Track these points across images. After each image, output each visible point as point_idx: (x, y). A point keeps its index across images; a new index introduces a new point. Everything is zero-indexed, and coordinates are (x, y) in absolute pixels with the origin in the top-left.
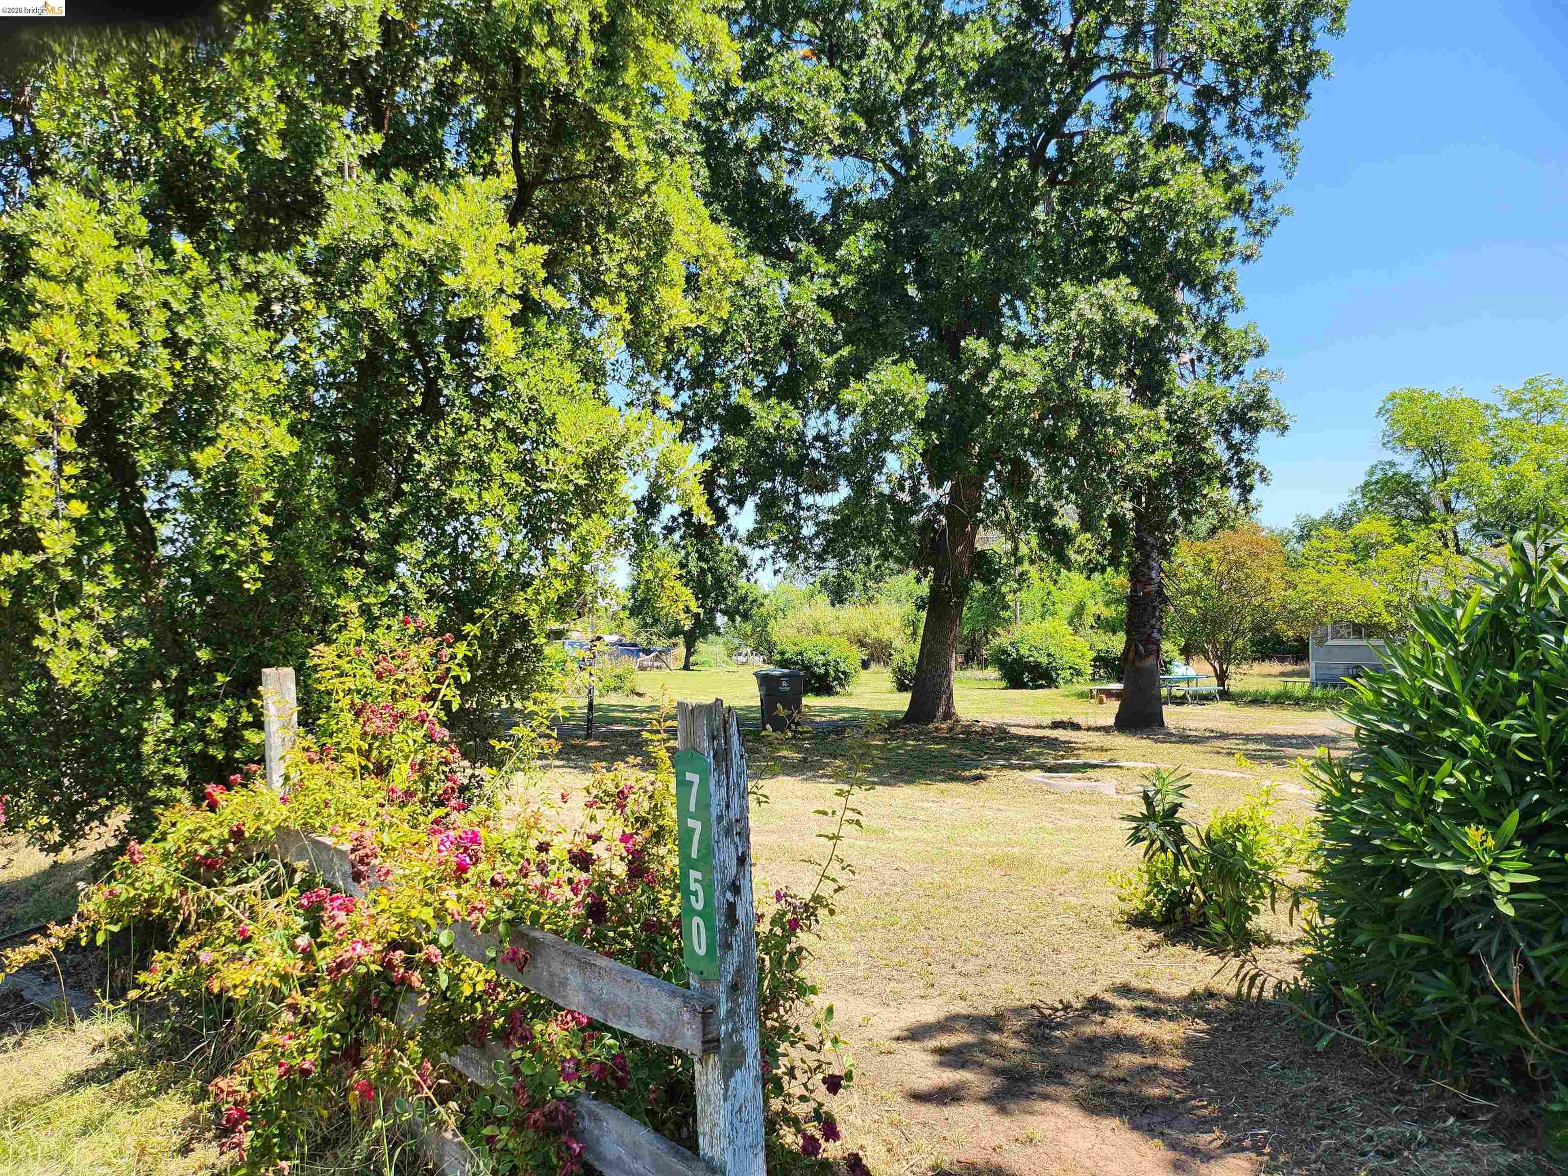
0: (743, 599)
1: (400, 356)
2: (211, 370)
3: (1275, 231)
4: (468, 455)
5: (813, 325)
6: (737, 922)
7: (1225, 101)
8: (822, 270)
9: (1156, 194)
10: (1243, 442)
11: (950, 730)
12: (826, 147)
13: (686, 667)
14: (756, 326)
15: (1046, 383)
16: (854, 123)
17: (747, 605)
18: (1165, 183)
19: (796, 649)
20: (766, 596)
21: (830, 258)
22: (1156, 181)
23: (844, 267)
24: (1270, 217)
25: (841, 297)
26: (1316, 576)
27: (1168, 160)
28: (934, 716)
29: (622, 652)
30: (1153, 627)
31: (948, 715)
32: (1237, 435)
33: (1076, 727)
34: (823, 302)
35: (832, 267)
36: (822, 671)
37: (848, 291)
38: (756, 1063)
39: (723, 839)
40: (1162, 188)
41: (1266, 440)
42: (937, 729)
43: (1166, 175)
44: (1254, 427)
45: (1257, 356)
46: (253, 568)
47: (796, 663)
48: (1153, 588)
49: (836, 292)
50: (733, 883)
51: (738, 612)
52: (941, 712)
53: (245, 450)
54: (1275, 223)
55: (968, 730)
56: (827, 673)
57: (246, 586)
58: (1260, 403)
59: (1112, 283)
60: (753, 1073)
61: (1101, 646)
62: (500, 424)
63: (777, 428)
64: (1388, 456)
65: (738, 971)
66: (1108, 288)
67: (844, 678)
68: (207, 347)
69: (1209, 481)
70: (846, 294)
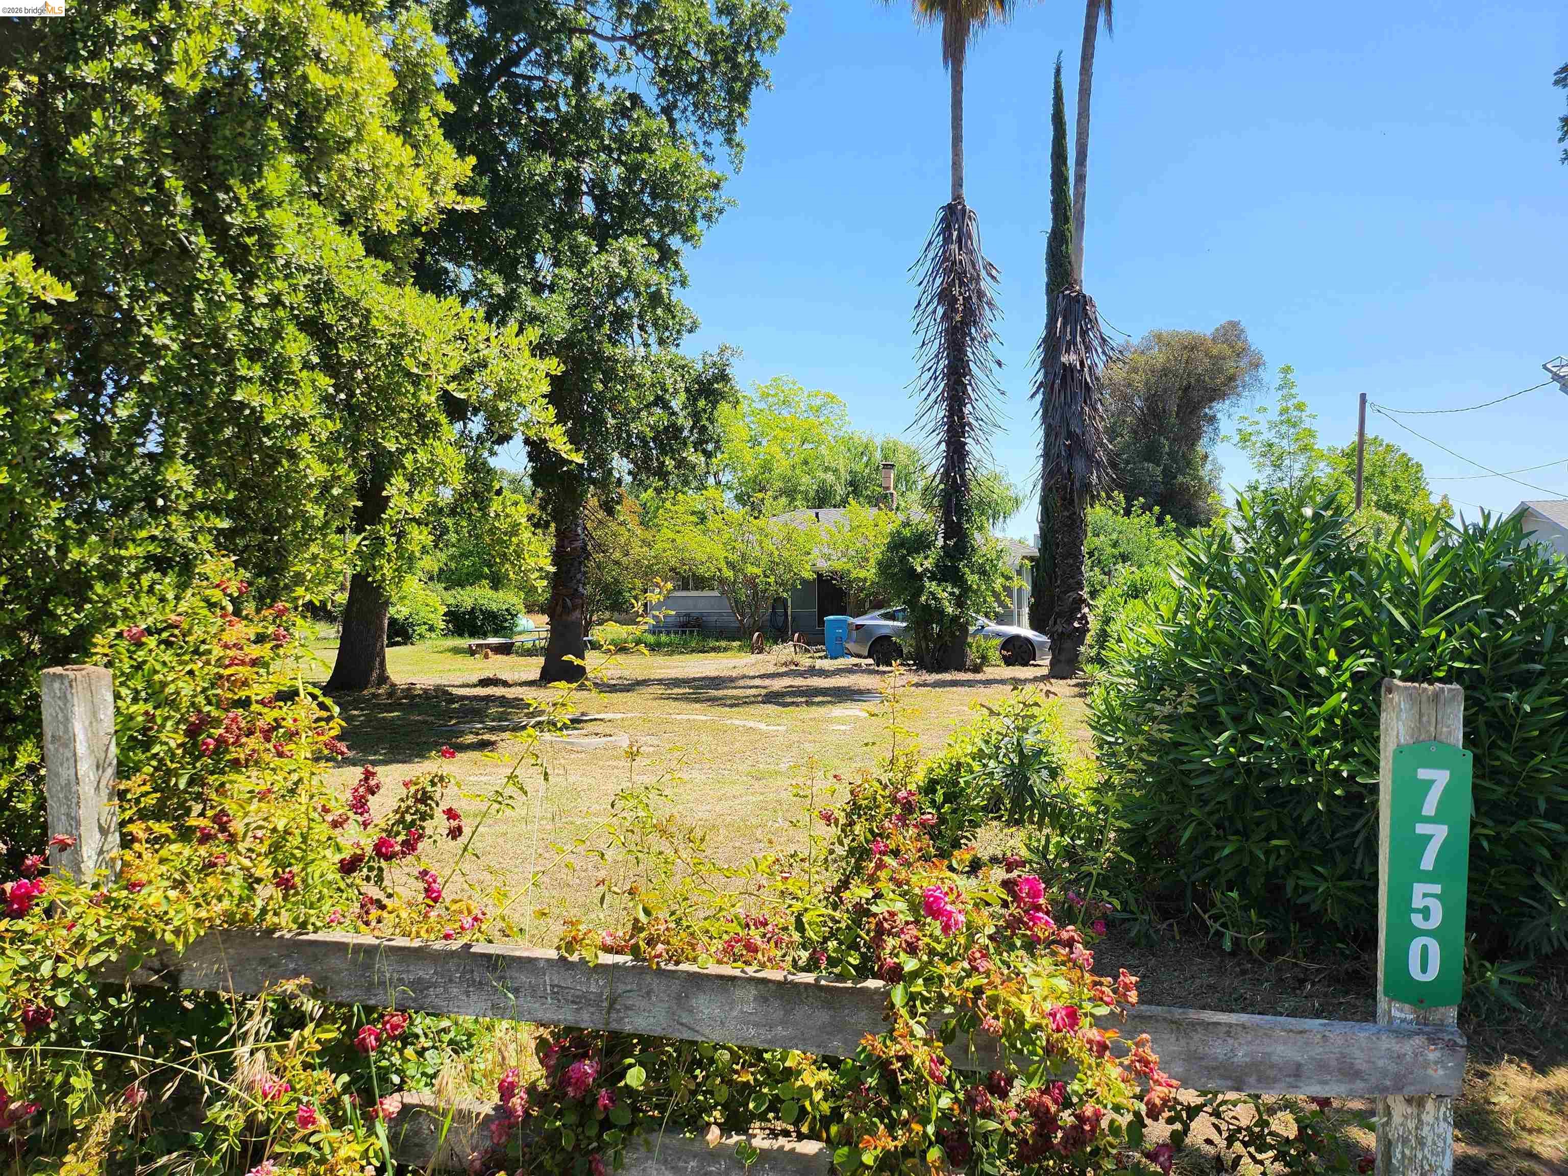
9: (650, 161)
18: (653, 152)
22: (646, 148)
26: (671, 535)
27: (659, 130)
28: (368, 682)
30: (579, 581)
33: (505, 684)
43: (655, 144)
48: (578, 544)
52: (374, 676)
54: (721, 212)
59: (632, 241)
61: (451, 601)
66: (630, 245)
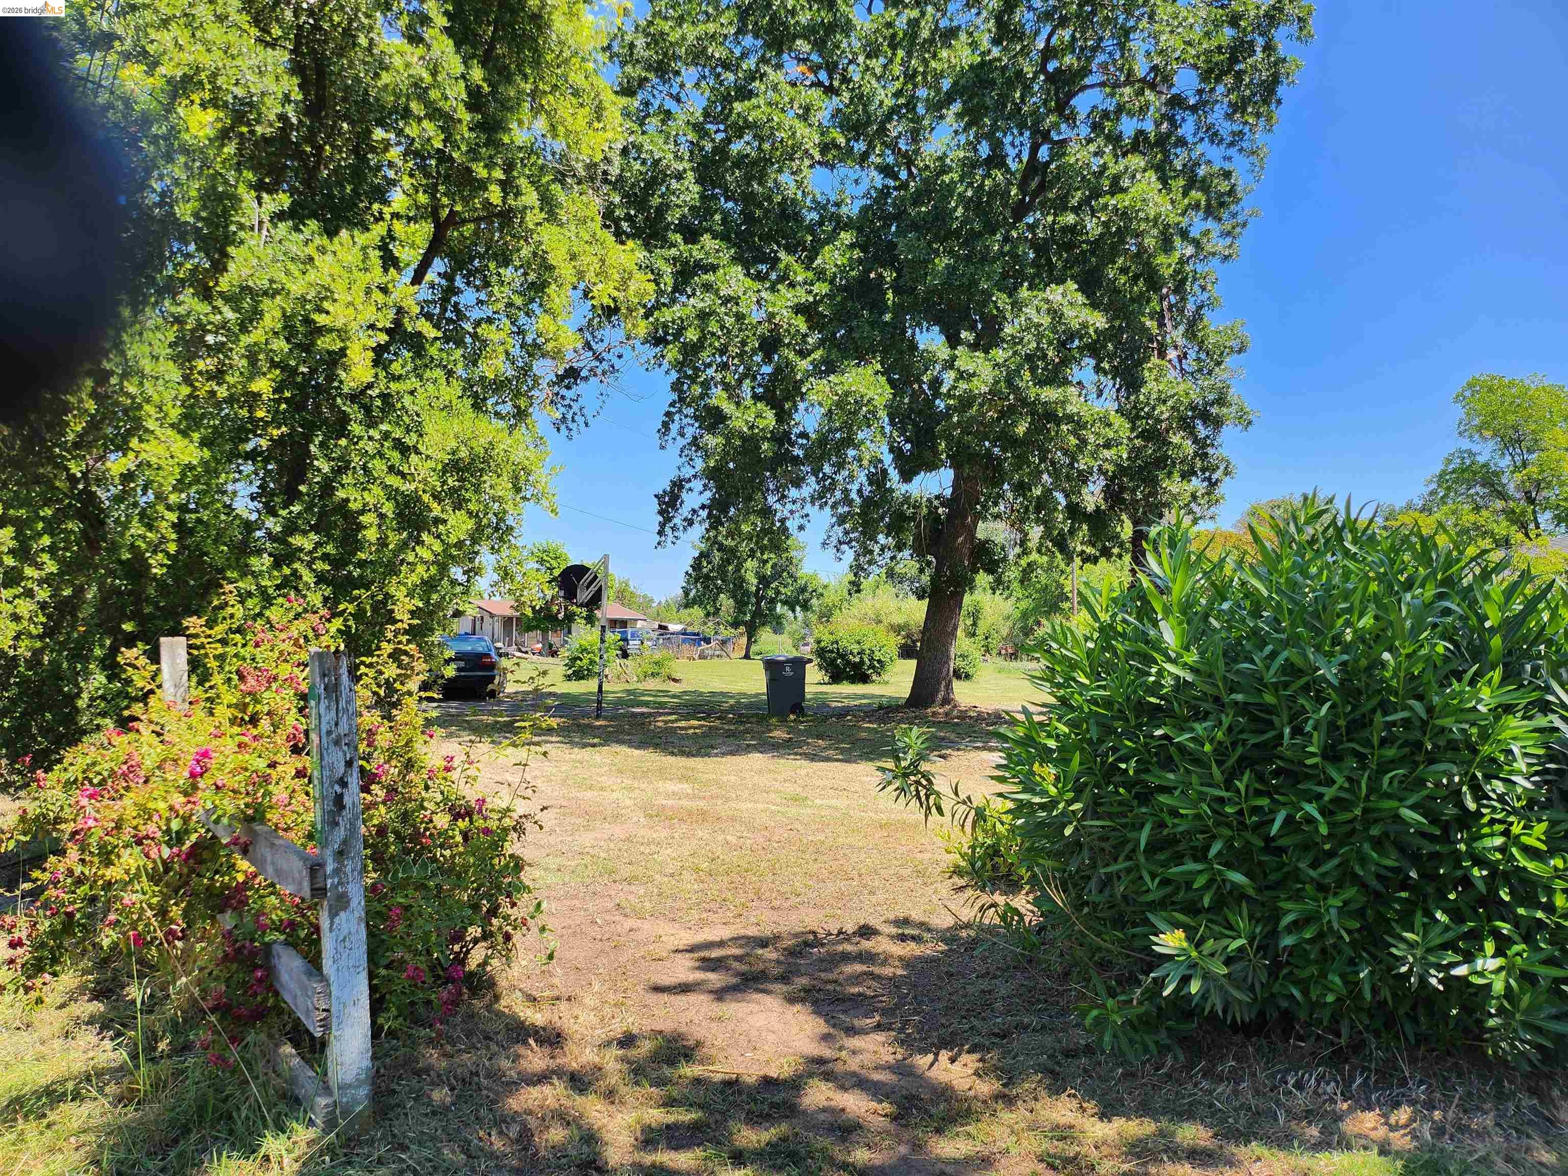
0: (803, 590)
1: (299, 379)
2: (128, 395)
3: (1245, 232)
4: (356, 461)
5: (788, 331)
6: (344, 807)
7: (1194, 109)
8: (800, 278)
9: (1113, 202)
10: (1208, 437)
11: (947, 714)
12: (807, 162)
13: (747, 657)
14: (735, 332)
15: (997, 382)
16: (834, 139)
17: (807, 595)
18: (1124, 190)
19: (832, 638)
20: (825, 587)
21: (808, 266)
22: (1116, 188)
23: (820, 275)
24: (1240, 219)
25: (816, 303)
27: (1126, 168)
28: (933, 702)
29: (684, 641)
31: (947, 701)
32: (1202, 431)
34: (799, 309)
35: (810, 275)
36: (857, 660)
37: (823, 297)
38: (360, 908)
39: (332, 748)
40: (1119, 196)
41: (1229, 435)
42: (934, 714)
43: (1125, 182)
44: (1217, 423)
45: (1240, 351)
46: (160, 556)
47: (832, 652)
49: (811, 299)
50: (341, 779)
51: (798, 602)
52: (940, 696)
53: (154, 460)
54: (1244, 225)
55: (963, 715)
56: (862, 662)
57: (154, 571)
58: (1221, 401)
59: (1061, 289)
60: (357, 915)
62: (386, 435)
63: (751, 428)
64: (1465, 444)
65: (345, 842)
66: (1054, 293)
67: (880, 666)
68: (125, 376)
69: (1169, 475)
70: (821, 301)
